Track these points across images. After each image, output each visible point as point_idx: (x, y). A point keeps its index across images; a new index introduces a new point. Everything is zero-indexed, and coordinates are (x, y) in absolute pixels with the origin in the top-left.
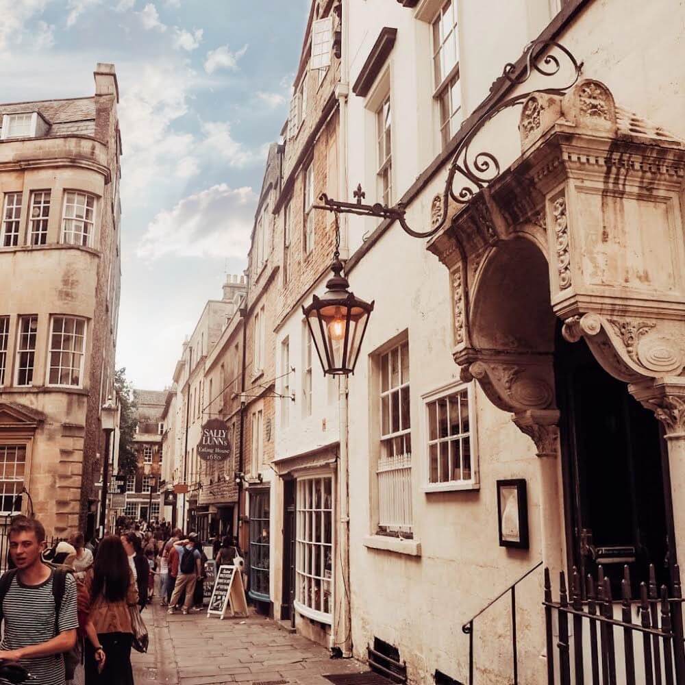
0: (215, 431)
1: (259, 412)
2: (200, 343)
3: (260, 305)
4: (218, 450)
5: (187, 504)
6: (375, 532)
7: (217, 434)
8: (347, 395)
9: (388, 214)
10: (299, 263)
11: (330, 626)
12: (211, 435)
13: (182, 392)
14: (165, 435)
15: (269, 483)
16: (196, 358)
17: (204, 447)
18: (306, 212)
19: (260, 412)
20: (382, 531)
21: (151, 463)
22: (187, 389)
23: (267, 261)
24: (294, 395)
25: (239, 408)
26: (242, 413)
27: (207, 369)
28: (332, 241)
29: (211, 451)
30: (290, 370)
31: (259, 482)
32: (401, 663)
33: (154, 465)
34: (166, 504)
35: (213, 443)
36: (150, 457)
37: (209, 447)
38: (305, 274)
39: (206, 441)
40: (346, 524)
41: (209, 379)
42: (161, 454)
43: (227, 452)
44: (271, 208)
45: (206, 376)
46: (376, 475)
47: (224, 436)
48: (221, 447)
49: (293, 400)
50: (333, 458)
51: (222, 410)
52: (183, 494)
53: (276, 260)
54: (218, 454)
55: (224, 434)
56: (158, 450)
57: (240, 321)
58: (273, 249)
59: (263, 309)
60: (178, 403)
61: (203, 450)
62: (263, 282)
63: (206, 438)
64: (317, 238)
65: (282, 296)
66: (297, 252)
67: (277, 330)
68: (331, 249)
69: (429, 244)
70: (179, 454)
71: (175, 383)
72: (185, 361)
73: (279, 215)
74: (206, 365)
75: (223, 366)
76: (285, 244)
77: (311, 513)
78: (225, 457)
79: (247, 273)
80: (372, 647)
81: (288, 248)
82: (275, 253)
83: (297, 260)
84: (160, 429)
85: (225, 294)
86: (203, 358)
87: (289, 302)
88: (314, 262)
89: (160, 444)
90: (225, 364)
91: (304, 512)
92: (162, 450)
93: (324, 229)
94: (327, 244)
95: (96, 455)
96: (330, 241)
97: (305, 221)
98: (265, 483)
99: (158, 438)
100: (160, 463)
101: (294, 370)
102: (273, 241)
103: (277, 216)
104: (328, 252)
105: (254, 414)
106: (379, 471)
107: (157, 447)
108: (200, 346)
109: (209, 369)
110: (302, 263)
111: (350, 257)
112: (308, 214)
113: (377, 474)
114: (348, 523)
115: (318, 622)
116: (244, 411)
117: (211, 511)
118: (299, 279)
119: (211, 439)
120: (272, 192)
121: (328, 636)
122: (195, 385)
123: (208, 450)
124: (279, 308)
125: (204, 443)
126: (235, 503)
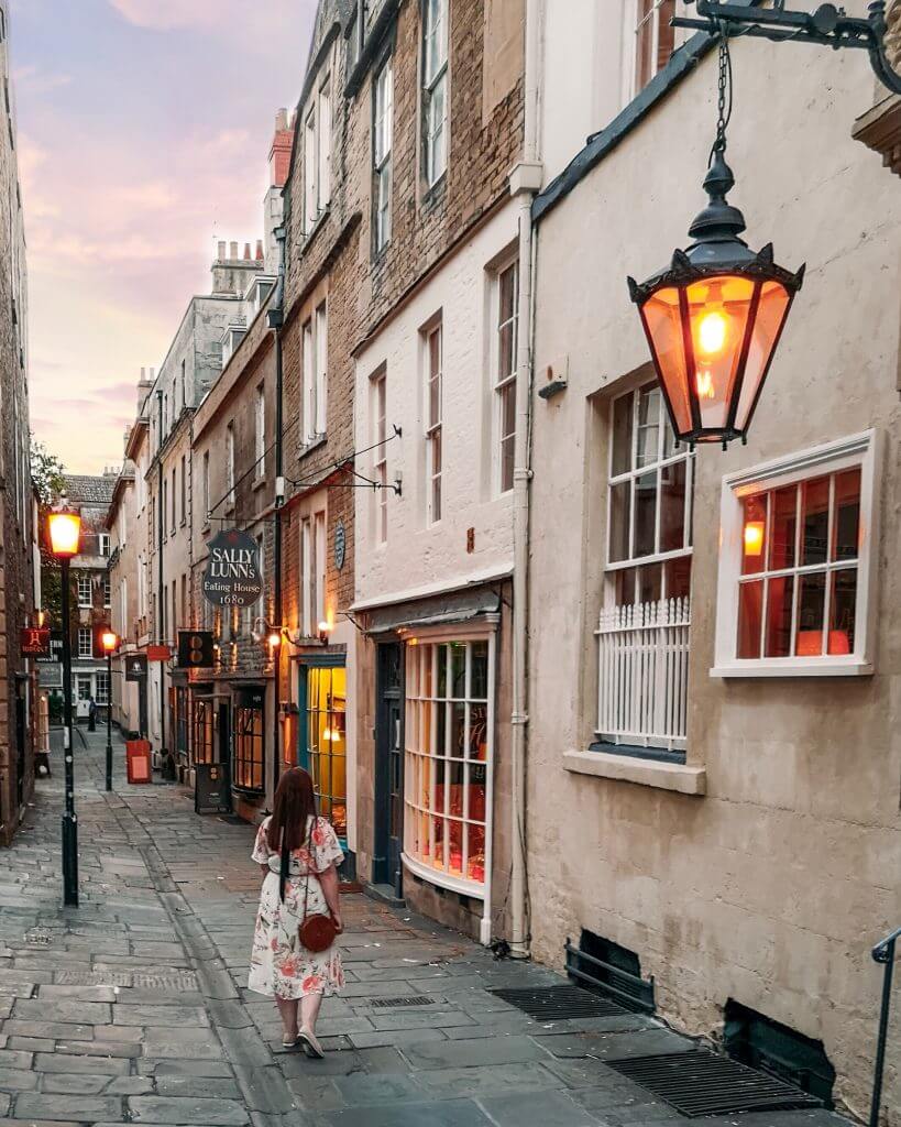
0: (233, 551)
1: (317, 515)
2: (179, 382)
3: (314, 301)
4: (238, 587)
5: (168, 680)
6: (587, 744)
7: (237, 558)
8: (530, 481)
9: (845, 35)
10: (412, 204)
11: (482, 902)
12: (225, 559)
13: (147, 477)
14: (114, 559)
15: (343, 646)
16: (172, 412)
17: (212, 580)
18: (427, 87)
19: (320, 514)
20: (602, 743)
21: (91, 606)
22: (156, 472)
23: (328, 205)
24: (399, 482)
25: (273, 506)
26: (278, 517)
27: (196, 434)
28: (497, 148)
29: (227, 588)
30: (390, 432)
31: (321, 644)
32: (644, 978)
33: (97, 610)
34: (130, 678)
35: (229, 574)
36: (88, 595)
37: (222, 581)
38: (427, 229)
39: (217, 571)
40: (522, 728)
41: (201, 453)
42: (108, 589)
43: (255, 589)
44: (337, 83)
45: (195, 445)
46: (592, 638)
47: (249, 561)
48: (244, 580)
49: (399, 491)
50: (492, 605)
51: (232, 511)
52: (159, 663)
53: (351, 201)
54: (239, 594)
55: (249, 556)
56: (102, 584)
57: (269, 337)
58: (344, 178)
59: (321, 308)
60: (138, 498)
61: (212, 587)
62: (320, 252)
63: (218, 565)
64: (458, 144)
65: (369, 280)
66: (406, 182)
67: (359, 352)
68: (493, 167)
69: (863, 124)
70: (146, 591)
71: (131, 461)
72: (148, 419)
73: (356, 101)
74: (195, 426)
75: (230, 427)
76: (374, 164)
77: (441, 706)
78: (250, 599)
79: (281, 233)
80: (575, 945)
81: (379, 171)
82: (350, 186)
83: (407, 197)
84: (102, 546)
85: (217, 283)
86: (188, 413)
87: (385, 290)
88: (447, 201)
89: (105, 573)
90: (237, 422)
91: (427, 703)
92: (108, 583)
93: (475, 123)
94: (484, 157)
95: (18, 597)
96: (490, 151)
97: (425, 106)
98: (332, 646)
99: (101, 562)
100: (106, 606)
101: (399, 432)
102: (344, 158)
103: (352, 100)
104: (485, 175)
105: (306, 519)
106: (601, 631)
107: (99, 578)
108: (179, 389)
109: (200, 435)
110: (418, 206)
111: (547, 184)
112: (431, 91)
113: (597, 637)
114: (526, 725)
115: (453, 893)
116: (285, 513)
117: (217, 692)
118: (412, 240)
119: (225, 567)
120: (339, 45)
121: (474, 918)
122: (173, 463)
123: (220, 588)
124: (362, 306)
125: (213, 574)
126: (268, 679)
